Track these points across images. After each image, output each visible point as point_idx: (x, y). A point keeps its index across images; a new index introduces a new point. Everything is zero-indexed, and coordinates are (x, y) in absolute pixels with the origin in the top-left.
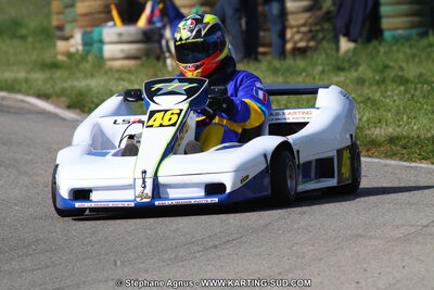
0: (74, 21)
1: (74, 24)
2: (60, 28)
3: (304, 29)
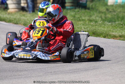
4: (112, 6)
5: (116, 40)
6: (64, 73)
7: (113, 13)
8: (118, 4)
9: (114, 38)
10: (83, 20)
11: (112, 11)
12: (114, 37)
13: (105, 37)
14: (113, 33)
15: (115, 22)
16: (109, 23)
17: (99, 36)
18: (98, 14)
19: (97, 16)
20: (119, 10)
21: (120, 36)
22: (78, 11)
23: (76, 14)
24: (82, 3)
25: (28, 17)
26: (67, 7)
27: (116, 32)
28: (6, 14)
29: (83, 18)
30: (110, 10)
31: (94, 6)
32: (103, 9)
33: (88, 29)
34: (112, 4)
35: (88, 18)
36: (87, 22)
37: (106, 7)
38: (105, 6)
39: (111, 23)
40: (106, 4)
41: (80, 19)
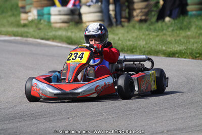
0: (31, 4)
1: (31, 6)
2: (23, 7)
3: (143, 10)
6: (186, 132)
25: (120, 35)
26: (190, 13)
28: (81, 30)
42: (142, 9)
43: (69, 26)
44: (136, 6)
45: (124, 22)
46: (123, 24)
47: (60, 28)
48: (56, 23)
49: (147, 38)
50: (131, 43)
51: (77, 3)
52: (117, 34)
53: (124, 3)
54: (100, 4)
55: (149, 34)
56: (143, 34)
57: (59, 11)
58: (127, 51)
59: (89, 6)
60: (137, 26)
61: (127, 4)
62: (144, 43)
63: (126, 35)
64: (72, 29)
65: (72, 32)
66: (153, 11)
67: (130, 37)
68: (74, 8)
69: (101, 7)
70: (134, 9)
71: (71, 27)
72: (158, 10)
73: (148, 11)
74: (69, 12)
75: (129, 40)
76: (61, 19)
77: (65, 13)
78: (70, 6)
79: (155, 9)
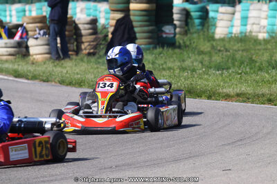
3: (92, 43)
4: (222, 40)
5: (230, 103)
7: (225, 53)
8: (233, 35)
9: (226, 99)
10: (170, 69)
11: (222, 49)
12: (227, 97)
13: (209, 98)
14: (225, 90)
15: (228, 69)
16: (217, 72)
17: (198, 97)
18: (197, 57)
19: (196, 60)
20: (235, 48)
21: (238, 95)
22: (161, 53)
23: (156, 58)
24: (166, 37)
25: (68, 68)
27: (229, 87)
28: (27, 63)
29: (170, 65)
30: (219, 48)
31: (188, 43)
32: (206, 46)
33: (179, 84)
34: (222, 36)
35: (179, 64)
36: (177, 71)
37: (212, 42)
38: (209, 41)
39: (220, 72)
40: (212, 38)
41: (164, 66)
42: (90, 42)
43: (15, 59)
44: (84, 39)
45: (72, 55)
46: (71, 56)
47: (7, 61)
48: (3, 55)
49: (95, 71)
50: (79, 76)
51: (24, 36)
52: (65, 68)
53: (72, 36)
54: (47, 36)
55: (97, 68)
56: (92, 68)
57: (6, 43)
58: (75, 84)
59: (37, 38)
60: (85, 59)
61: (75, 37)
62: (93, 76)
63: (74, 68)
64: (18, 62)
65: (19, 65)
66: (101, 44)
67: (77, 70)
68: (21, 40)
69: (48, 40)
70: (83, 43)
71: (17, 60)
72: (106, 43)
73: (97, 44)
74: (16, 45)
75: (77, 74)
76: (7, 51)
77: (12, 45)
78: (17, 38)
79: (103, 42)
